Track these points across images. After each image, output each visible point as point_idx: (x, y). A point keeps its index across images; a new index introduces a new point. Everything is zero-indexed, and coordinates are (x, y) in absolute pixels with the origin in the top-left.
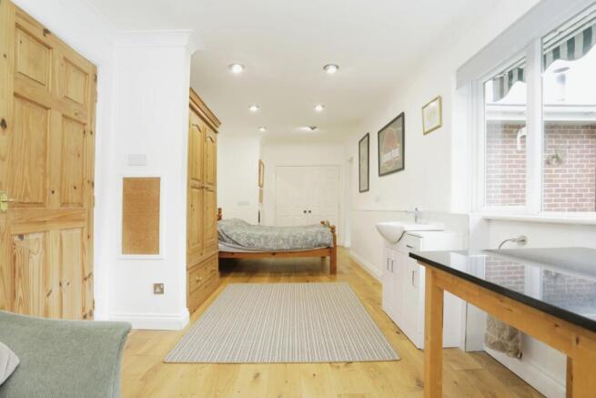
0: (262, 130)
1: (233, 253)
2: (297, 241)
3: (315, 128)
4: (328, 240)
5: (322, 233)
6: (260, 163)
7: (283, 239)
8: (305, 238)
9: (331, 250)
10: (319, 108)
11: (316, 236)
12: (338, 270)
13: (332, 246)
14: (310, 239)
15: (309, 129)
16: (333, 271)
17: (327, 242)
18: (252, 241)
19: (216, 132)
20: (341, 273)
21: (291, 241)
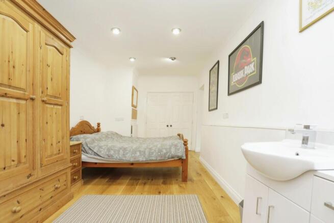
0: (132, 60)
1: (96, 163)
2: (153, 153)
3: (175, 58)
4: (181, 153)
5: (176, 146)
6: (134, 88)
7: (140, 151)
8: (160, 151)
9: (183, 161)
10: (176, 32)
11: (170, 148)
12: (189, 177)
13: (184, 157)
14: (164, 151)
15: (170, 60)
16: (185, 179)
17: (180, 154)
18: (112, 152)
19: (70, 47)
20: (192, 180)
21: (147, 153)
